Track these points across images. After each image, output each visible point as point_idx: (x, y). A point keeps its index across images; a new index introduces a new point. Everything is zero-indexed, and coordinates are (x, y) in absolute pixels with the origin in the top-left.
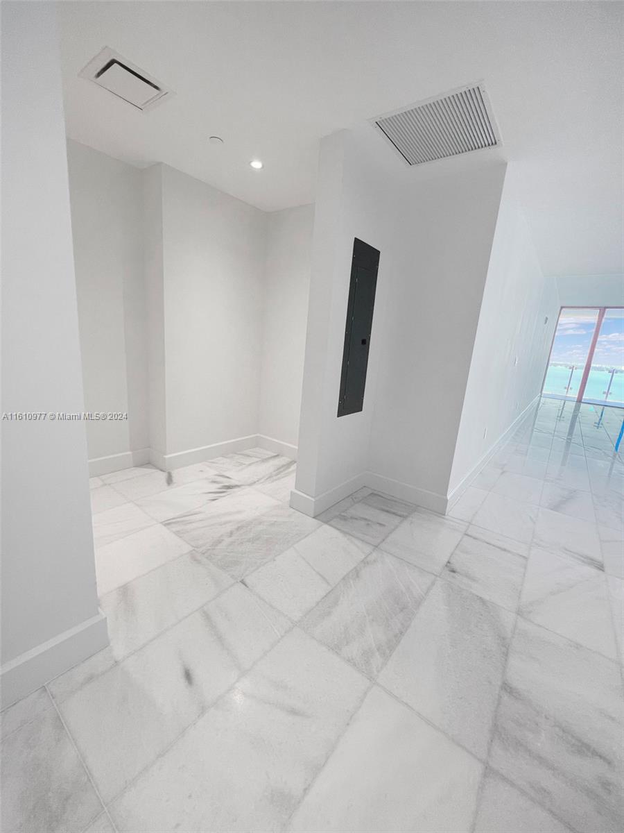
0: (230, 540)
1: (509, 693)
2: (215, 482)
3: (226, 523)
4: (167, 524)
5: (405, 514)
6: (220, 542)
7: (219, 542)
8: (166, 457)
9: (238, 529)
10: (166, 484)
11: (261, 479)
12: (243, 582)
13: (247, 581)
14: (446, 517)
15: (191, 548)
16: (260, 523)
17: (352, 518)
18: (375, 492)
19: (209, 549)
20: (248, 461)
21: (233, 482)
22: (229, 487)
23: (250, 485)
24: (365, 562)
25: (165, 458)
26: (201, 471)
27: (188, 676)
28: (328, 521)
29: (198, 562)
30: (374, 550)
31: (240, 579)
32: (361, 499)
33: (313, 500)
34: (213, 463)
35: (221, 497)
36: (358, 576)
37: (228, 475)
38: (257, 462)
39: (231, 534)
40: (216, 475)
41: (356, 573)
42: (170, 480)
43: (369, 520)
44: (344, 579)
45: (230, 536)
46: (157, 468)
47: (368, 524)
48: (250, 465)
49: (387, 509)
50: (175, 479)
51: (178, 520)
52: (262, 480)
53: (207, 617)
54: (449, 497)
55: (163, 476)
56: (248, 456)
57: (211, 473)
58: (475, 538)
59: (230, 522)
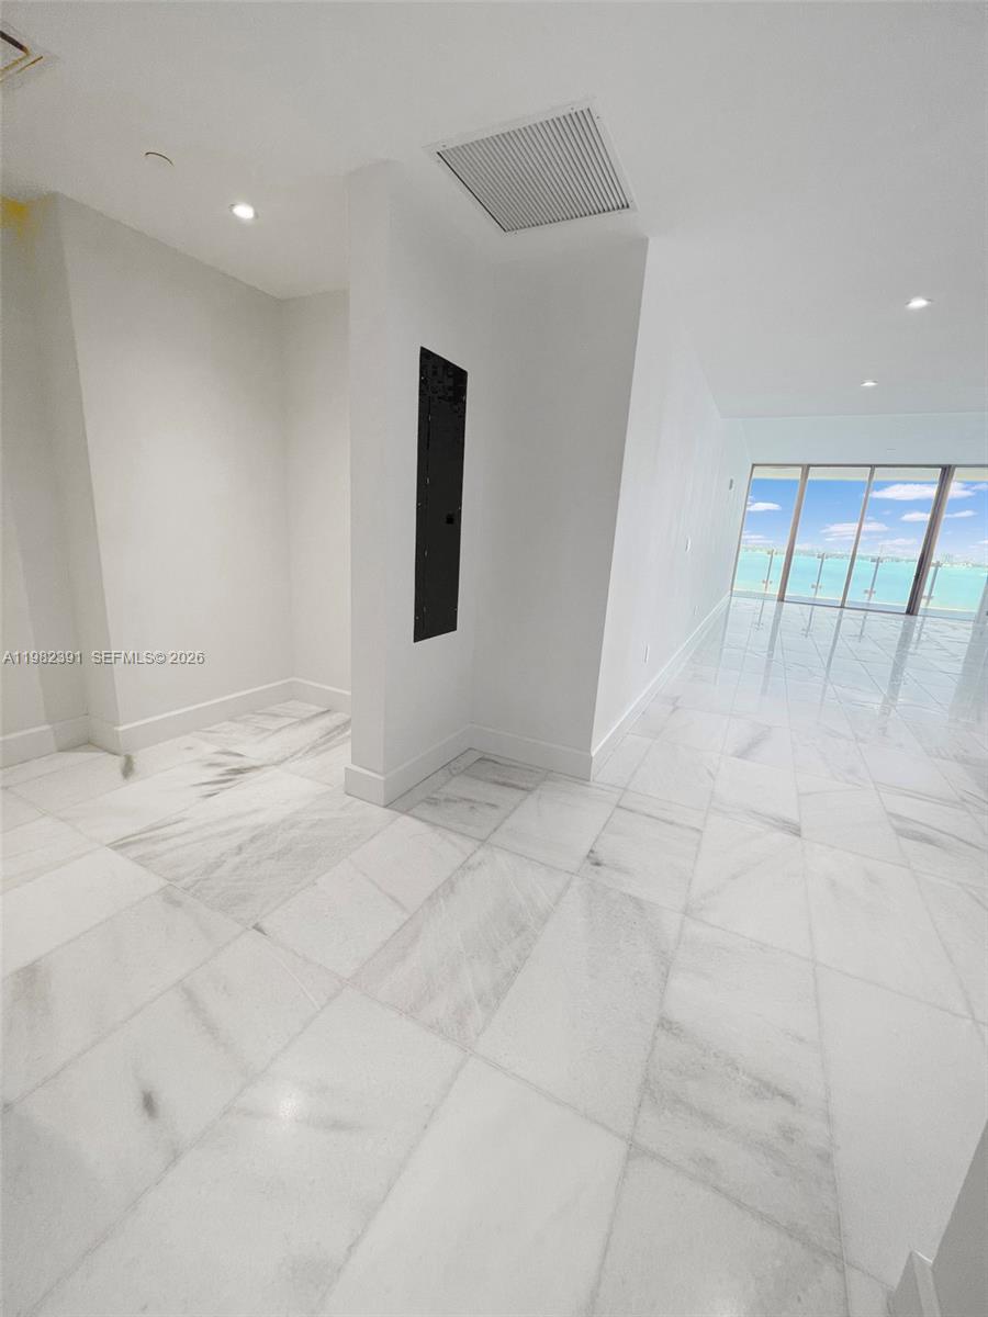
0: (237, 859)
1: (667, 1030)
2: (211, 765)
3: (228, 833)
4: (120, 845)
5: (530, 785)
6: (219, 866)
7: (218, 864)
8: (121, 729)
9: (253, 840)
10: (121, 776)
11: (299, 751)
12: (258, 928)
13: (265, 925)
14: (592, 783)
15: (163, 883)
16: (292, 827)
17: (447, 800)
18: (487, 756)
19: (198, 881)
20: (274, 724)
21: (246, 763)
22: (239, 771)
23: (277, 764)
24: (465, 867)
25: (117, 732)
26: (189, 748)
27: (149, 1104)
28: (408, 810)
29: (178, 904)
30: (479, 848)
31: (252, 924)
32: (463, 768)
33: (382, 778)
34: (210, 732)
35: (222, 789)
36: (452, 891)
37: (238, 752)
38: (290, 725)
39: (240, 849)
40: (216, 753)
41: (450, 885)
42: (128, 770)
43: (475, 802)
44: (430, 898)
45: (238, 854)
46: (106, 751)
47: (472, 808)
48: (280, 729)
49: (501, 780)
50: (137, 767)
51: (143, 836)
52: (300, 755)
53: (190, 995)
54: (593, 754)
55: (117, 762)
56: (276, 716)
57: (208, 750)
58: (631, 811)
59: (236, 830)
